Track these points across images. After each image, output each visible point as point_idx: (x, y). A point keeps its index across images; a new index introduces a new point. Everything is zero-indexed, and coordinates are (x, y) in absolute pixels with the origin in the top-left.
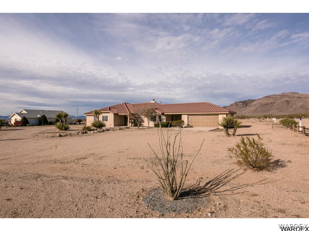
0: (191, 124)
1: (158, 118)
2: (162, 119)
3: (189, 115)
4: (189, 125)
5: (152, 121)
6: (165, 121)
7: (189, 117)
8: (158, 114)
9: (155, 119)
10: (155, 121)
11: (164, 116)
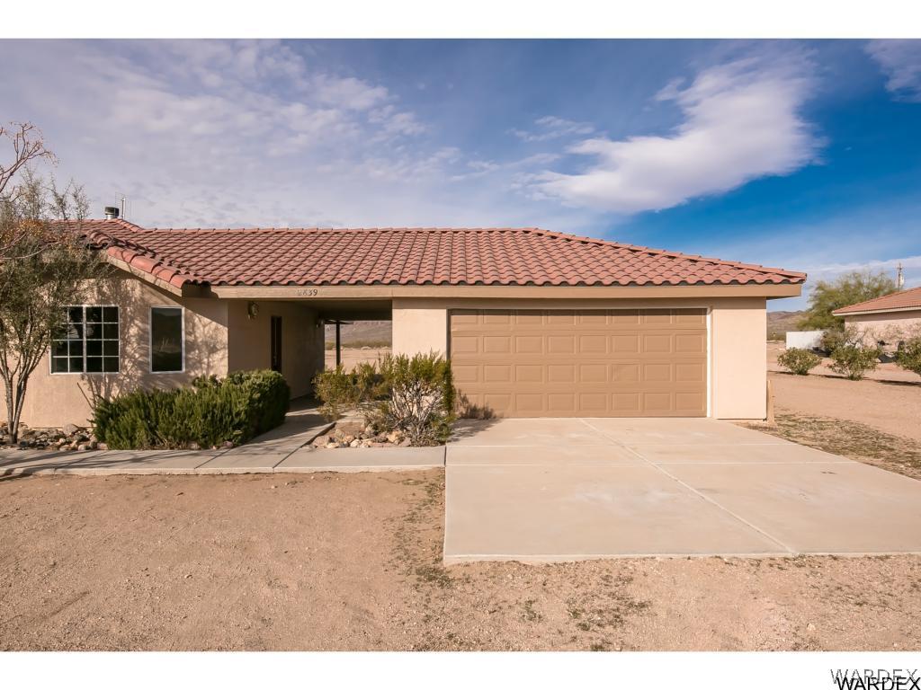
0: (473, 389)
1: (141, 338)
2: (192, 346)
3: (457, 308)
4: (457, 398)
6: (219, 366)
9: (113, 348)
10: (113, 366)
11: (206, 320)
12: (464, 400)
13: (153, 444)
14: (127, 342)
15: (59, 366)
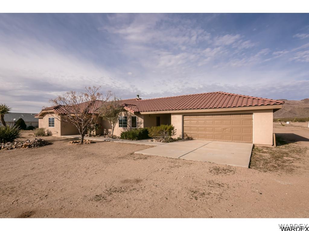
0: (189, 133)
1: (130, 122)
2: (138, 123)
3: (184, 115)
4: (185, 135)
5: (122, 127)
6: (142, 126)
7: (186, 118)
8: (129, 114)
9: (126, 123)
10: (126, 126)
11: (140, 118)
12: (187, 135)
13: (126, 139)
14: (128, 122)
15: (120, 126)
